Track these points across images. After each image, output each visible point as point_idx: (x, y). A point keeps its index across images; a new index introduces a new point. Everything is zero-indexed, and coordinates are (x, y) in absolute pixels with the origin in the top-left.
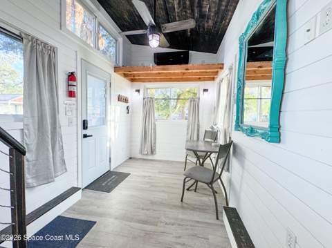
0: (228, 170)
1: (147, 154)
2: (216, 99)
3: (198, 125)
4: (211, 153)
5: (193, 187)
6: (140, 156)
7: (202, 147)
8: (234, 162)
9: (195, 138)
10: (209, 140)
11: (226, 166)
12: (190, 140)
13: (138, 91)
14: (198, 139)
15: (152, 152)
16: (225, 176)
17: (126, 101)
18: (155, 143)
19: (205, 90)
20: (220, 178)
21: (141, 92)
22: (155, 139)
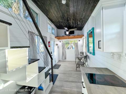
0: (87, 62)
1: (64, 59)
2: (82, 43)
3: (78, 50)
4: (82, 58)
5: (79, 67)
6: (62, 60)
7: (79, 56)
8: (88, 60)
9: (77, 54)
10: (81, 54)
11: (86, 61)
12: (76, 55)
13: (60, 42)
14: (78, 54)
15: (65, 59)
16: (86, 63)
17: (58, 45)
18: (66, 56)
19: (79, 41)
20: (85, 64)
21: (61, 42)
22: (66, 55)
